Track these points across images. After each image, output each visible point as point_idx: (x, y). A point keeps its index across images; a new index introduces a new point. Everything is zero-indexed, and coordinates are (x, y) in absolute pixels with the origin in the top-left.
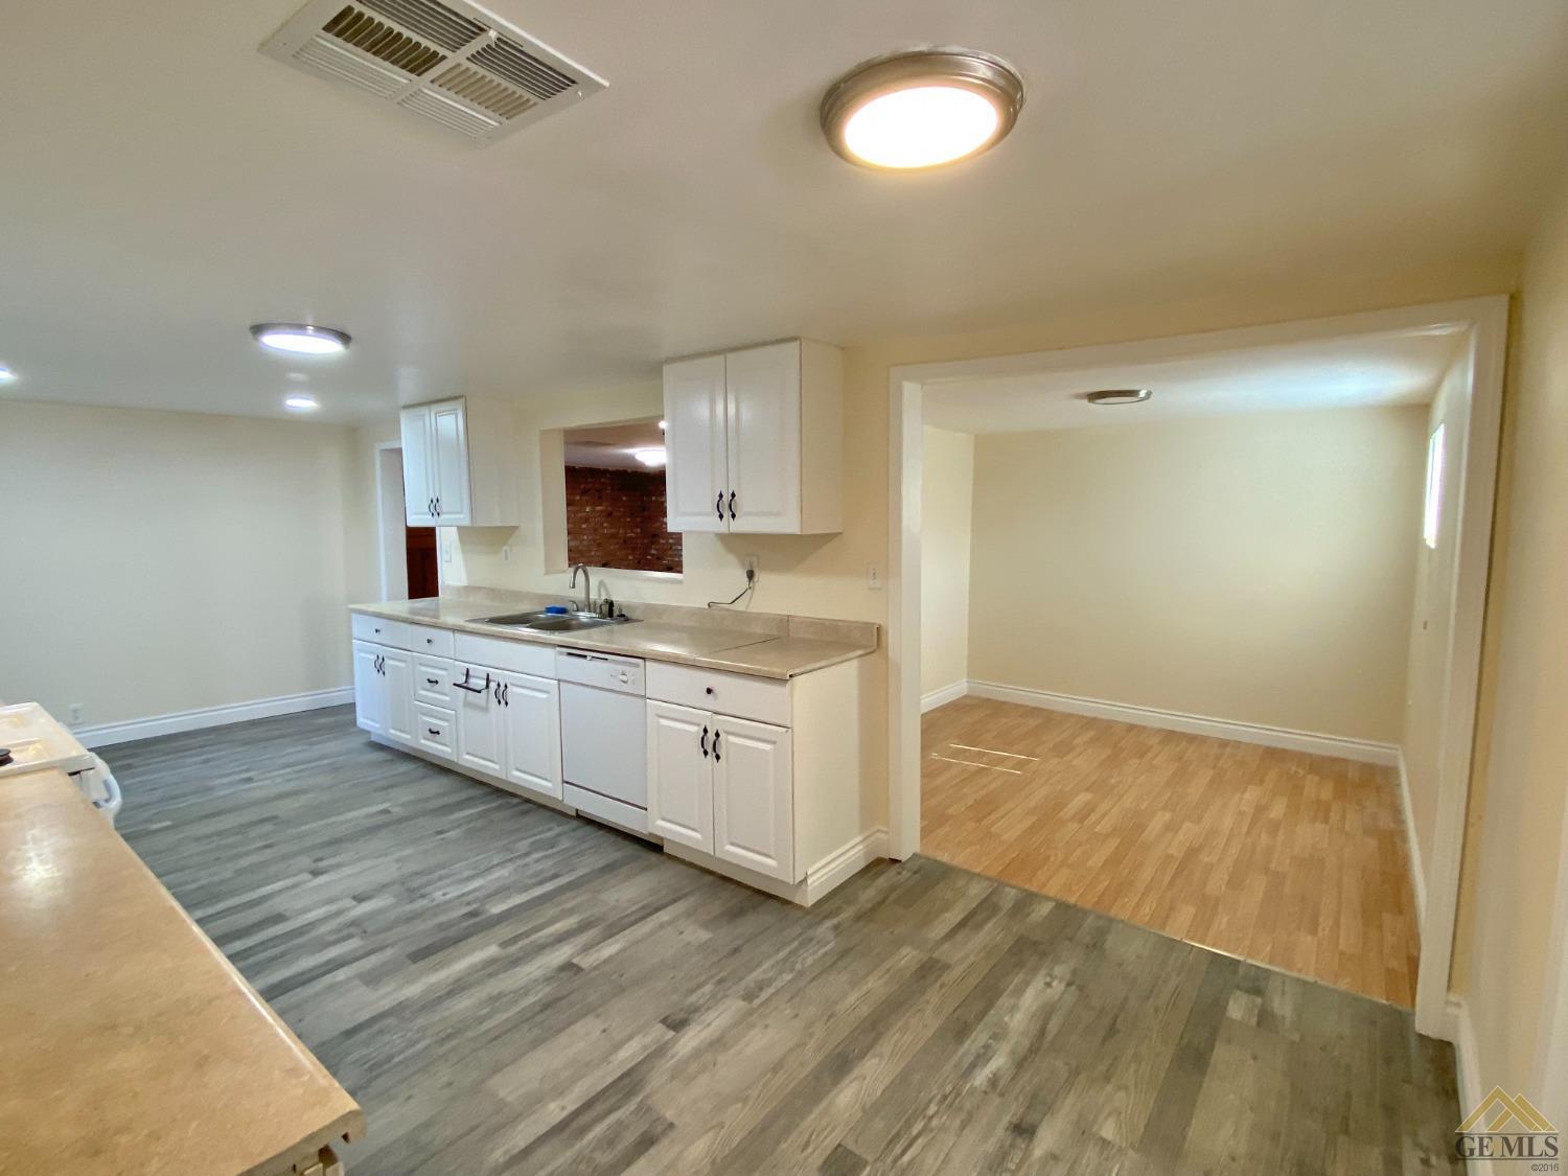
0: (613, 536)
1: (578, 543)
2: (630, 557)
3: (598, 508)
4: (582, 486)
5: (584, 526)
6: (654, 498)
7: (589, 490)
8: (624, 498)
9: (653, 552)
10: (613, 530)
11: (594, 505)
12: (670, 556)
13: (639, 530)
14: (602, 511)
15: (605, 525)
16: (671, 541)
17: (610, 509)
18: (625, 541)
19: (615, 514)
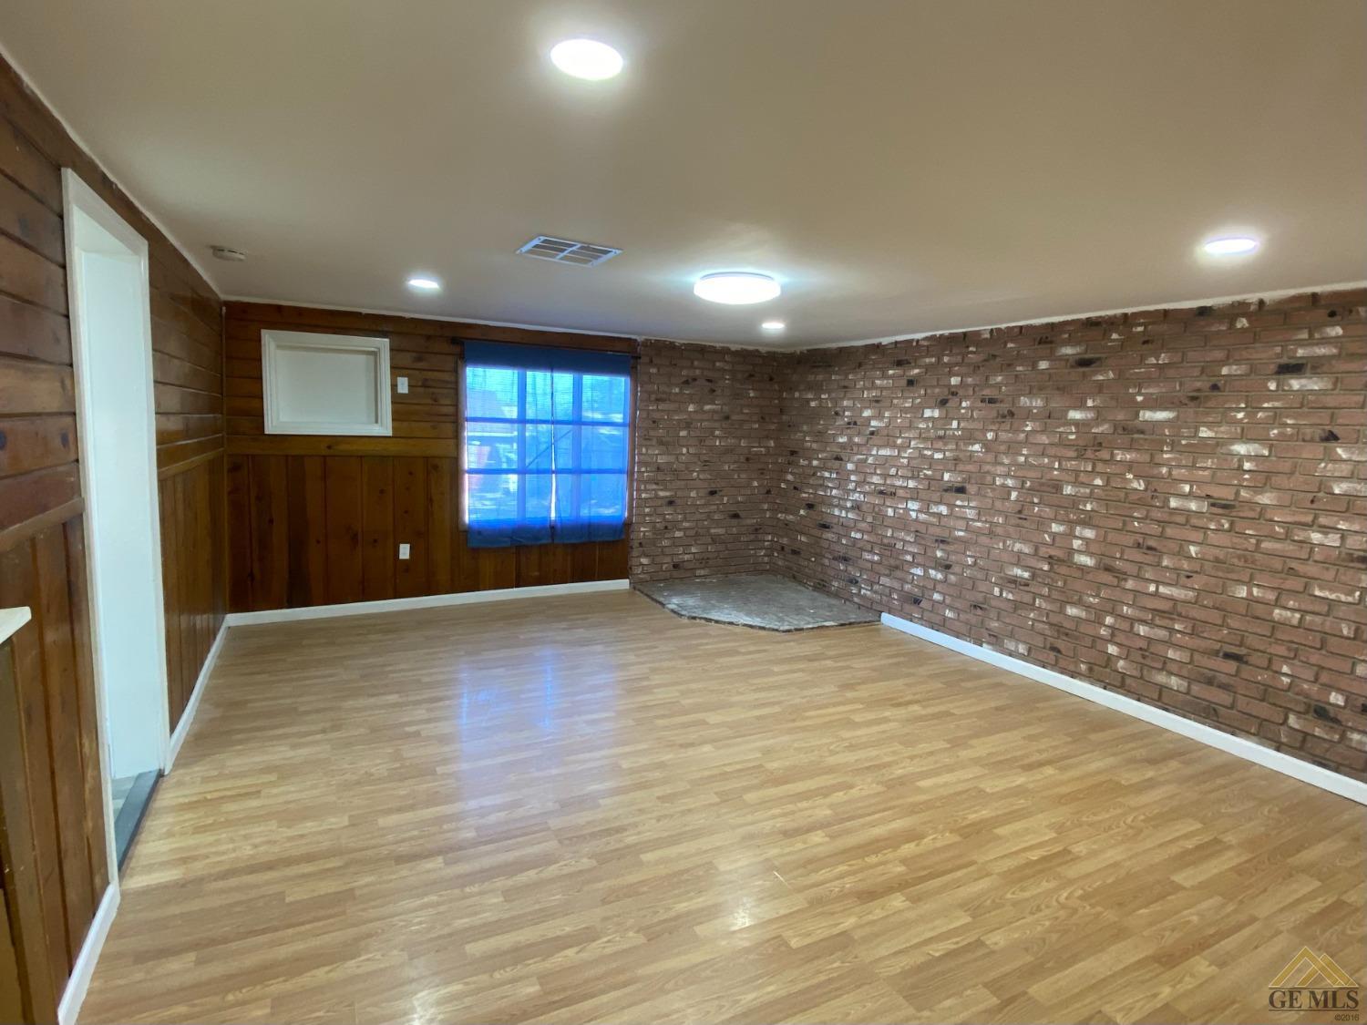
0: (729, 451)
1: (672, 459)
2: (756, 484)
3: (707, 407)
4: (684, 372)
5: (683, 433)
6: (797, 395)
7: (695, 380)
8: (752, 394)
9: (790, 477)
10: (731, 441)
11: (700, 402)
12: (812, 486)
13: (772, 443)
14: (714, 412)
15: (717, 433)
16: (815, 463)
17: (726, 408)
18: (747, 459)
19: (734, 417)
